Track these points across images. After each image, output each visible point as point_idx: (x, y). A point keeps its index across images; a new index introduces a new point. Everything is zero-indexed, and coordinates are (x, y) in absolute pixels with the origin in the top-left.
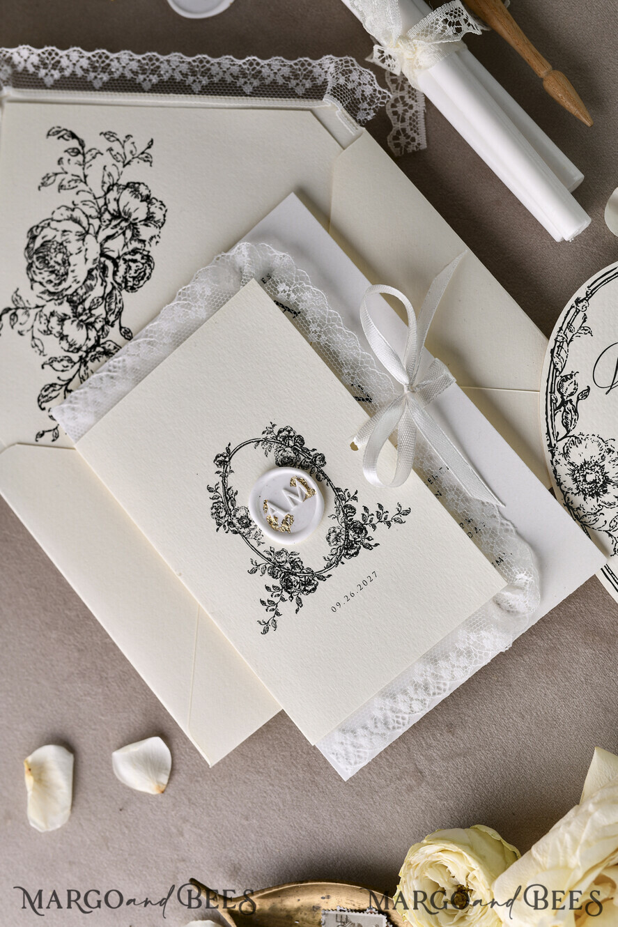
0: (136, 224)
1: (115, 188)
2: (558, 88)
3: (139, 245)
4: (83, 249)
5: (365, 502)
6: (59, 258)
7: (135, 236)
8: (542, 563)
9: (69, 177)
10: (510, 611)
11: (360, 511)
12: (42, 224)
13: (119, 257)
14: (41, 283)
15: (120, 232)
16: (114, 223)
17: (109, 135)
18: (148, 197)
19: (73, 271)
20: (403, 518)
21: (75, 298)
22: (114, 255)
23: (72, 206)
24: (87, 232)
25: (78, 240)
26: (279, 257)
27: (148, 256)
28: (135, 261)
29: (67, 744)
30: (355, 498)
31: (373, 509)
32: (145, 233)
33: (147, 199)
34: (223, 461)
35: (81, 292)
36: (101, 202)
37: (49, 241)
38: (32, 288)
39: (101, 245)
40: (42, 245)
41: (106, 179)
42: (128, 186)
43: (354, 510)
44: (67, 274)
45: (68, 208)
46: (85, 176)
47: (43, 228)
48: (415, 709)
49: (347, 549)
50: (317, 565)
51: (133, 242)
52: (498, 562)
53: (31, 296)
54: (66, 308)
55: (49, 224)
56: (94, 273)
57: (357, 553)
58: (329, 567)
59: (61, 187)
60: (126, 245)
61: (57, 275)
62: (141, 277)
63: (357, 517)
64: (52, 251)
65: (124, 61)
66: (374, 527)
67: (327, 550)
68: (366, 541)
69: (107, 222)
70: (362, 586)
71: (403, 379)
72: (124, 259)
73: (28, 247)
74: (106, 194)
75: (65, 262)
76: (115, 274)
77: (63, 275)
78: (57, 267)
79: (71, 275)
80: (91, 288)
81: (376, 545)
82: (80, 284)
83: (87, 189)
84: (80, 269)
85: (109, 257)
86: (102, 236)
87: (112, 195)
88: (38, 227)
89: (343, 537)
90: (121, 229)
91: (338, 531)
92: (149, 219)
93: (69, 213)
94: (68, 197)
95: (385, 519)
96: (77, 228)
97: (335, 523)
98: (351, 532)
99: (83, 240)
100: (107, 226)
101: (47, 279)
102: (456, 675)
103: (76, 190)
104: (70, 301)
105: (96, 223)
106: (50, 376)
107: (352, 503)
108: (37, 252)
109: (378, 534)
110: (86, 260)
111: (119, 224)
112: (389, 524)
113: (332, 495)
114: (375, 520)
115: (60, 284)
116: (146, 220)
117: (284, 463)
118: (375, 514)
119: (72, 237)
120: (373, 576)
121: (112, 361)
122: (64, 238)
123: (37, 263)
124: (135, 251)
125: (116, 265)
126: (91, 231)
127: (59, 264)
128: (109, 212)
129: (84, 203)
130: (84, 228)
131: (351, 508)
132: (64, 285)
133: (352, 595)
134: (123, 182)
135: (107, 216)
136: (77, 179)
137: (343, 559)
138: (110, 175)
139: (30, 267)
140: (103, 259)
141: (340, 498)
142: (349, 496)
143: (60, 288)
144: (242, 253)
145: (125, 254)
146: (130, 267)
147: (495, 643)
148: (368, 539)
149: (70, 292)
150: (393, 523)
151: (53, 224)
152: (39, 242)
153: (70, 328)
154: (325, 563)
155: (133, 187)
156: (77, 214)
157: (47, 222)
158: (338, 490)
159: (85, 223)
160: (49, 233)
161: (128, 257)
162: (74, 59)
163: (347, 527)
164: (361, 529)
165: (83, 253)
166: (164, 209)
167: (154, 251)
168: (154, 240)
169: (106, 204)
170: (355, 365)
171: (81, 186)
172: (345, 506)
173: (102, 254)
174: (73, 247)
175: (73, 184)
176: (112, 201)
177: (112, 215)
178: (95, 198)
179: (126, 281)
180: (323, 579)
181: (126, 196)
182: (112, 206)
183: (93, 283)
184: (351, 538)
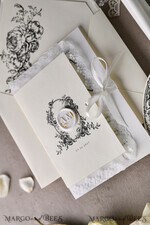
0: (35, 33)
1: (31, 22)
3: (36, 40)
5: (88, 121)
6: (15, 41)
7: (35, 37)
8: (137, 146)
9: (19, 19)
10: (127, 159)
11: (86, 124)
14: (10, 48)
15: (31, 35)
16: (30, 33)
17: (30, 7)
20: (98, 127)
22: (29, 42)
24: (22, 35)
26: (71, 46)
27: (38, 43)
28: (34, 44)
29: (9, 176)
31: (90, 124)
32: (38, 36)
33: (39, 26)
34: (51, 104)
35: (19, 52)
36: (27, 26)
37: (13, 37)
38: (7, 49)
39: (26, 39)
41: (29, 20)
45: (18, 27)
46: (23, 18)
48: (97, 183)
49: (82, 134)
50: (73, 138)
52: (124, 144)
53: (7, 52)
54: (15, 56)
56: (23, 46)
57: (84, 136)
58: (76, 138)
59: (17, 21)
60: (32, 39)
61: (14, 46)
62: (35, 49)
64: (13, 39)
66: (90, 129)
67: (76, 133)
70: (85, 145)
71: (101, 86)
73: (7, 38)
74: (28, 24)
75: (16, 43)
76: (29, 47)
78: (14, 44)
79: (17, 46)
80: (22, 51)
81: (90, 134)
82: (20, 49)
83: (23, 22)
84: (20, 45)
86: (26, 36)
87: (30, 24)
88: (10, 32)
89: (81, 130)
91: (80, 128)
93: (18, 29)
95: (93, 127)
96: (20, 33)
97: (79, 126)
99: (21, 37)
100: (28, 33)
102: (109, 175)
103: (21, 22)
105: (25, 32)
106: (10, 75)
107: (84, 121)
108: (9, 39)
109: (91, 131)
110: (22, 42)
113: (79, 118)
114: (90, 127)
115: (14, 49)
116: (38, 32)
117: (67, 107)
119: (19, 36)
120: (88, 143)
121: (25, 72)
122: (16, 36)
123: (9, 43)
124: (34, 41)
125: (29, 45)
126: (24, 34)
128: (29, 29)
129: (22, 26)
130: (22, 33)
132: (16, 49)
133: (82, 147)
134: (33, 21)
137: (81, 137)
138: (29, 18)
139: (7, 43)
140: (26, 43)
141: (81, 119)
142: (84, 119)
145: (32, 42)
146: (33, 46)
147: (121, 168)
148: (88, 132)
149: (17, 51)
150: (95, 128)
151: (14, 32)
152: (10, 37)
153: (16, 62)
155: (35, 22)
156: (20, 29)
157: (12, 31)
158: (81, 117)
160: (13, 34)
163: (82, 128)
164: (86, 129)
165: (21, 40)
166: (43, 29)
167: (39, 41)
168: (40, 38)
170: (89, 80)
172: (82, 122)
173: (26, 41)
174: (18, 39)
176: (30, 26)
178: (25, 25)
179: (31, 50)
180: (75, 142)
181: (33, 25)
183: (23, 49)
184: (83, 131)
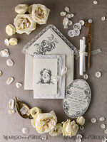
0: (52, 47)
2: (89, 64)
10: (55, 96)
25: (47, 44)
30: (51, 80)
33: (55, 46)
34: (44, 69)
42: (54, 43)
52: (57, 93)
53: (40, 45)
62: (49, 51)
65: (61, 34)
84: (45, 46)
93: (48, 41)
104: (43, 48)
106: (36, 52)
109: (51, 84)
117: (49, 73)
123: (42, 43)
125: (48, 48)
144: (58, 56)
147: (52, 98)
154: (45, 82)
160: (45, 42)
162: (58, 31)
167: (52, 50)
177: (51, 44)
184: (49, 82)
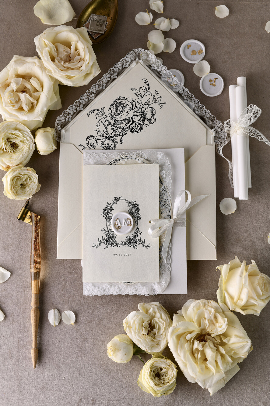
0: (145, 118)
1: (148, 106)
3: (142, 124)
4: (128, 112)
5: (142, 236)
6: (121, 109)
7: (143, 121)
9: (139, 93)
11: (139, 237)
12: (124, 98)
13: (135, 122)
14: (111, 111)
15: (140, 116)
16: (141, 113)
17: (157, 92)
18: (154, 115)
19: (121, 115)
20: (148, 247)
21: (116, 122)
22: (134, 121)
23: (134, 101)
24: (133, 110)
25: (129, 109)
27: (142, 128)
28: (138, 126)
30: (140, 234)
31: (142, 240)
32: (146, 122)
33: (153, 115)
34: (117, 199)
35: (119, 122)
36: (142, 106)
37: (122, 103)
38: (108, 110)
39: (133, 115)
40: (119, 103)
41: (148, 102)
42: (151, 108)
43: (138, 236)
44: (120, 115)
45: (133, 100)
46: (143, 97)
47: (123, 99)
49: (129, 244)
50: (119, 242)
51: (141, 121)
53: (107, 112)
54: (112, 122)
55: (125, 100)
56: (126, 120)
57: (130, 246)
58: (121, 244)
59: (135, 94)
60: (139, 120)
61: (117, 113)
62: (136, 131)
63: (137, 238)
64: (121, 106)
66: (139, 244)
67: (124, 240)
68: (135, 245)
69: (139, 112)
70: (125, 255)
72: (136, 123)
73: (116, 100)
74: (144, 105)
75: (121, 112)
76: (131, 125)
77: (118, 114)
78: (119, 111)
79: (120, 116)
80: (122, 123)
81: (136, 248)
82: (121, 120)
83: (141, 100)
84: (124, 116)
85: (133, 120)
86: (135, 113)
87: (145, 106)
88: (122, 98)
89: (130, 240)
90: (141, 116)
91: (130, 238)
92: (149, 120)
93: (132, 101)
94: (135, 98)
95: (143, 244)
96: (131, 106)
97: (131, 235)
98: (133, 241)
99: (130, 111)
100: (138, 112)
101: (114, 111)
103: (139, 98)
104: (115, 121)
105: (137, 109)
107: (139, 234)
108: (117, 103)
109: (139, 246)
110: (127, 116)
111: (142, 114)
112: (143, 246)
113: (136, 229)
114: (141, 242)
115: (116, 115)
116: (149, 119)
117: (130, 212)
118: (142, 241)
119: (128, 107)
120: (130, 255)
122: (126, 106)
123: (115, 106)
124: (140, 124)
125: (133, 123)
126: (134, 110)
127: (120, 111)
128: (142, 110)
129: (138, 102)
130: (133, 108)
131: (138, 235)
132: (116, 117)
133: (121, 255)
134: (151, 106)
135: (140, 110)
136: (141, 95)
137: (126, 245)
138: (149, 101)
139: (112, 105)
140: (131, 119)
141: (137, 231)
142: (139, 232)
143: (115, 116)
145: (137, 123)
146: (136, 127)
148: (136, 245)
149: (117, 119)
150: (144, 246)
151: (126, 101)
152: (119, 101)
153: (109, 128)
154: (121, 243)
155: (152, 109)
156: (134, 103)
157: (125, 99)
158: (138, 228)
159: (134, 107)
160: (123, 102)
161: (137, 124)
163: (133, 239)
164: (136, 242)
165: (128, 113)
166: (155, 121)
167: (144, 128)
168: (146, 126)
169: (142, 107)
171: (140, 98)
172: (136, 234)
173: (132, 118)
174: (126, 110)
175: (139, 96)
176: (145, 108)
177: (142, 111)
178: (141, 104)
179: (132, 129)
180: (117, 246)
181: (149, 110)
182: (144, 109)
183: (124, 122)
